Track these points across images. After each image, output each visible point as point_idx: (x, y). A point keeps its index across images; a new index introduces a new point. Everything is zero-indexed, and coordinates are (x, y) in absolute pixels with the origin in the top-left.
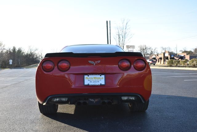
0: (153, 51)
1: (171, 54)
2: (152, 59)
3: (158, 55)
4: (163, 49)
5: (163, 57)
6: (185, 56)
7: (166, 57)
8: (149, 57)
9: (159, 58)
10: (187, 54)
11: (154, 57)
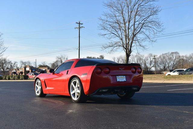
0: (13, 65)
1: (33, 68)
2: (13, 73)
3: (18, 70)
4: (23, 63)
5: (24, 72)
6: (46, 70)
7: (27, 71)
8: (8, 71)
9: (19, 72)
10: (48, 69)
11: (14, 71)
